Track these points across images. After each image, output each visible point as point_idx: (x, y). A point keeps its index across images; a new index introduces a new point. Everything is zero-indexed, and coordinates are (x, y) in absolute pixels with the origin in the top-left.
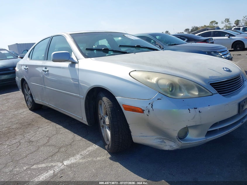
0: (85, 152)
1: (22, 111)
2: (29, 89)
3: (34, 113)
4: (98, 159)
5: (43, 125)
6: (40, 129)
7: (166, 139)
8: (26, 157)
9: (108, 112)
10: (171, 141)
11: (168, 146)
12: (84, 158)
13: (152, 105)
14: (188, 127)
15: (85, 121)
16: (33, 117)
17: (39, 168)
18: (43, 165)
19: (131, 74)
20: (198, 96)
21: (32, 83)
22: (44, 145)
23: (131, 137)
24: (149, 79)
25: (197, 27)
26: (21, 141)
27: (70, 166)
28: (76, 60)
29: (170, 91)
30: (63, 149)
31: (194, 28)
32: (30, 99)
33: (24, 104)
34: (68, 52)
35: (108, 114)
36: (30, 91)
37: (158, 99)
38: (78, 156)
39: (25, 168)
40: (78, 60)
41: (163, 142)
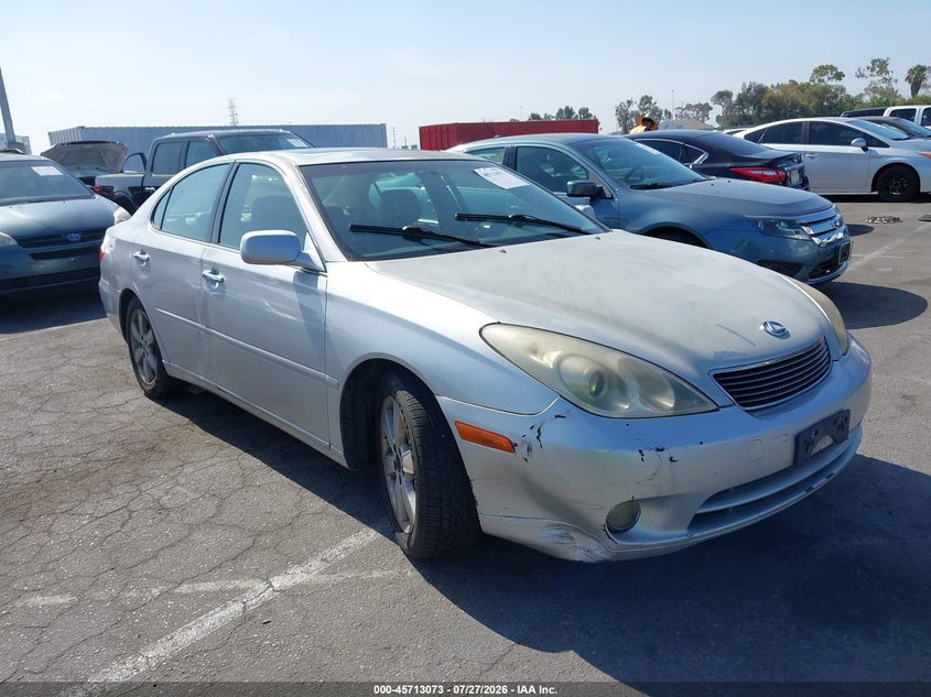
0: (335, 551)
1: (121, 401)
2: (148, 327)
3: (164, 409)
4: (376, 574)
5: (197, 454)
6: (188, 469)
7: (575, 530)
8: (155, 557)
9: (412, 438)
10: (590, 536)
11: (581, 549)
12: (332, 570)
13: (539, 431)
14: (637, 500)
15: (337, 453)
16: (161, 421)
17: (199, 593)
18: (211, 586)
19: (486, 332)
20: (672, 412)
21: (159, 311)
22: (208, 523)
23: (477, 517)
24: (535, 352)
25: (761, 86)
26: (133, 506)
27: (290, 594)
28: (319, 264)
29: (591, 393)
30: (267, 540)
31: (749, 89)
32: (150, 359)
33: (124, 374)
34: (293, 234)
35: (413, 447)
36: (150, 333)
37: (556, 417)
38: (315, 564)
39: (156, 592)
40: (324, 262)
41: (566, 536)
